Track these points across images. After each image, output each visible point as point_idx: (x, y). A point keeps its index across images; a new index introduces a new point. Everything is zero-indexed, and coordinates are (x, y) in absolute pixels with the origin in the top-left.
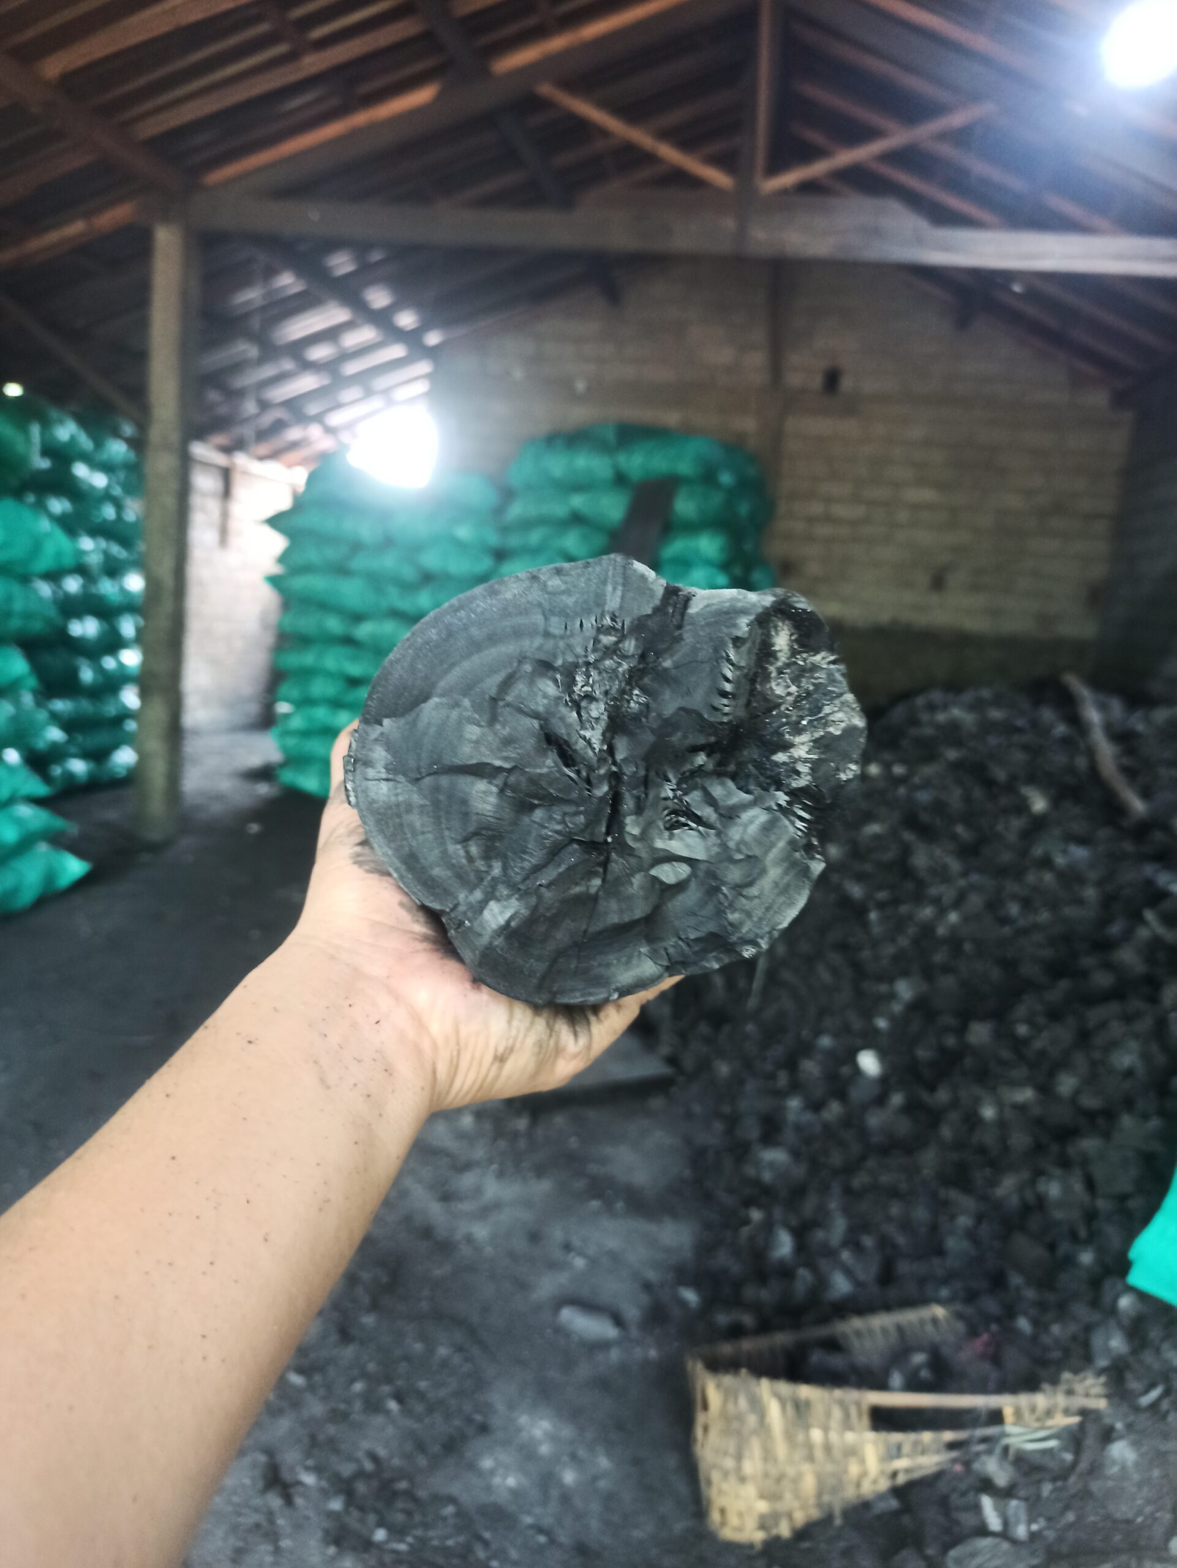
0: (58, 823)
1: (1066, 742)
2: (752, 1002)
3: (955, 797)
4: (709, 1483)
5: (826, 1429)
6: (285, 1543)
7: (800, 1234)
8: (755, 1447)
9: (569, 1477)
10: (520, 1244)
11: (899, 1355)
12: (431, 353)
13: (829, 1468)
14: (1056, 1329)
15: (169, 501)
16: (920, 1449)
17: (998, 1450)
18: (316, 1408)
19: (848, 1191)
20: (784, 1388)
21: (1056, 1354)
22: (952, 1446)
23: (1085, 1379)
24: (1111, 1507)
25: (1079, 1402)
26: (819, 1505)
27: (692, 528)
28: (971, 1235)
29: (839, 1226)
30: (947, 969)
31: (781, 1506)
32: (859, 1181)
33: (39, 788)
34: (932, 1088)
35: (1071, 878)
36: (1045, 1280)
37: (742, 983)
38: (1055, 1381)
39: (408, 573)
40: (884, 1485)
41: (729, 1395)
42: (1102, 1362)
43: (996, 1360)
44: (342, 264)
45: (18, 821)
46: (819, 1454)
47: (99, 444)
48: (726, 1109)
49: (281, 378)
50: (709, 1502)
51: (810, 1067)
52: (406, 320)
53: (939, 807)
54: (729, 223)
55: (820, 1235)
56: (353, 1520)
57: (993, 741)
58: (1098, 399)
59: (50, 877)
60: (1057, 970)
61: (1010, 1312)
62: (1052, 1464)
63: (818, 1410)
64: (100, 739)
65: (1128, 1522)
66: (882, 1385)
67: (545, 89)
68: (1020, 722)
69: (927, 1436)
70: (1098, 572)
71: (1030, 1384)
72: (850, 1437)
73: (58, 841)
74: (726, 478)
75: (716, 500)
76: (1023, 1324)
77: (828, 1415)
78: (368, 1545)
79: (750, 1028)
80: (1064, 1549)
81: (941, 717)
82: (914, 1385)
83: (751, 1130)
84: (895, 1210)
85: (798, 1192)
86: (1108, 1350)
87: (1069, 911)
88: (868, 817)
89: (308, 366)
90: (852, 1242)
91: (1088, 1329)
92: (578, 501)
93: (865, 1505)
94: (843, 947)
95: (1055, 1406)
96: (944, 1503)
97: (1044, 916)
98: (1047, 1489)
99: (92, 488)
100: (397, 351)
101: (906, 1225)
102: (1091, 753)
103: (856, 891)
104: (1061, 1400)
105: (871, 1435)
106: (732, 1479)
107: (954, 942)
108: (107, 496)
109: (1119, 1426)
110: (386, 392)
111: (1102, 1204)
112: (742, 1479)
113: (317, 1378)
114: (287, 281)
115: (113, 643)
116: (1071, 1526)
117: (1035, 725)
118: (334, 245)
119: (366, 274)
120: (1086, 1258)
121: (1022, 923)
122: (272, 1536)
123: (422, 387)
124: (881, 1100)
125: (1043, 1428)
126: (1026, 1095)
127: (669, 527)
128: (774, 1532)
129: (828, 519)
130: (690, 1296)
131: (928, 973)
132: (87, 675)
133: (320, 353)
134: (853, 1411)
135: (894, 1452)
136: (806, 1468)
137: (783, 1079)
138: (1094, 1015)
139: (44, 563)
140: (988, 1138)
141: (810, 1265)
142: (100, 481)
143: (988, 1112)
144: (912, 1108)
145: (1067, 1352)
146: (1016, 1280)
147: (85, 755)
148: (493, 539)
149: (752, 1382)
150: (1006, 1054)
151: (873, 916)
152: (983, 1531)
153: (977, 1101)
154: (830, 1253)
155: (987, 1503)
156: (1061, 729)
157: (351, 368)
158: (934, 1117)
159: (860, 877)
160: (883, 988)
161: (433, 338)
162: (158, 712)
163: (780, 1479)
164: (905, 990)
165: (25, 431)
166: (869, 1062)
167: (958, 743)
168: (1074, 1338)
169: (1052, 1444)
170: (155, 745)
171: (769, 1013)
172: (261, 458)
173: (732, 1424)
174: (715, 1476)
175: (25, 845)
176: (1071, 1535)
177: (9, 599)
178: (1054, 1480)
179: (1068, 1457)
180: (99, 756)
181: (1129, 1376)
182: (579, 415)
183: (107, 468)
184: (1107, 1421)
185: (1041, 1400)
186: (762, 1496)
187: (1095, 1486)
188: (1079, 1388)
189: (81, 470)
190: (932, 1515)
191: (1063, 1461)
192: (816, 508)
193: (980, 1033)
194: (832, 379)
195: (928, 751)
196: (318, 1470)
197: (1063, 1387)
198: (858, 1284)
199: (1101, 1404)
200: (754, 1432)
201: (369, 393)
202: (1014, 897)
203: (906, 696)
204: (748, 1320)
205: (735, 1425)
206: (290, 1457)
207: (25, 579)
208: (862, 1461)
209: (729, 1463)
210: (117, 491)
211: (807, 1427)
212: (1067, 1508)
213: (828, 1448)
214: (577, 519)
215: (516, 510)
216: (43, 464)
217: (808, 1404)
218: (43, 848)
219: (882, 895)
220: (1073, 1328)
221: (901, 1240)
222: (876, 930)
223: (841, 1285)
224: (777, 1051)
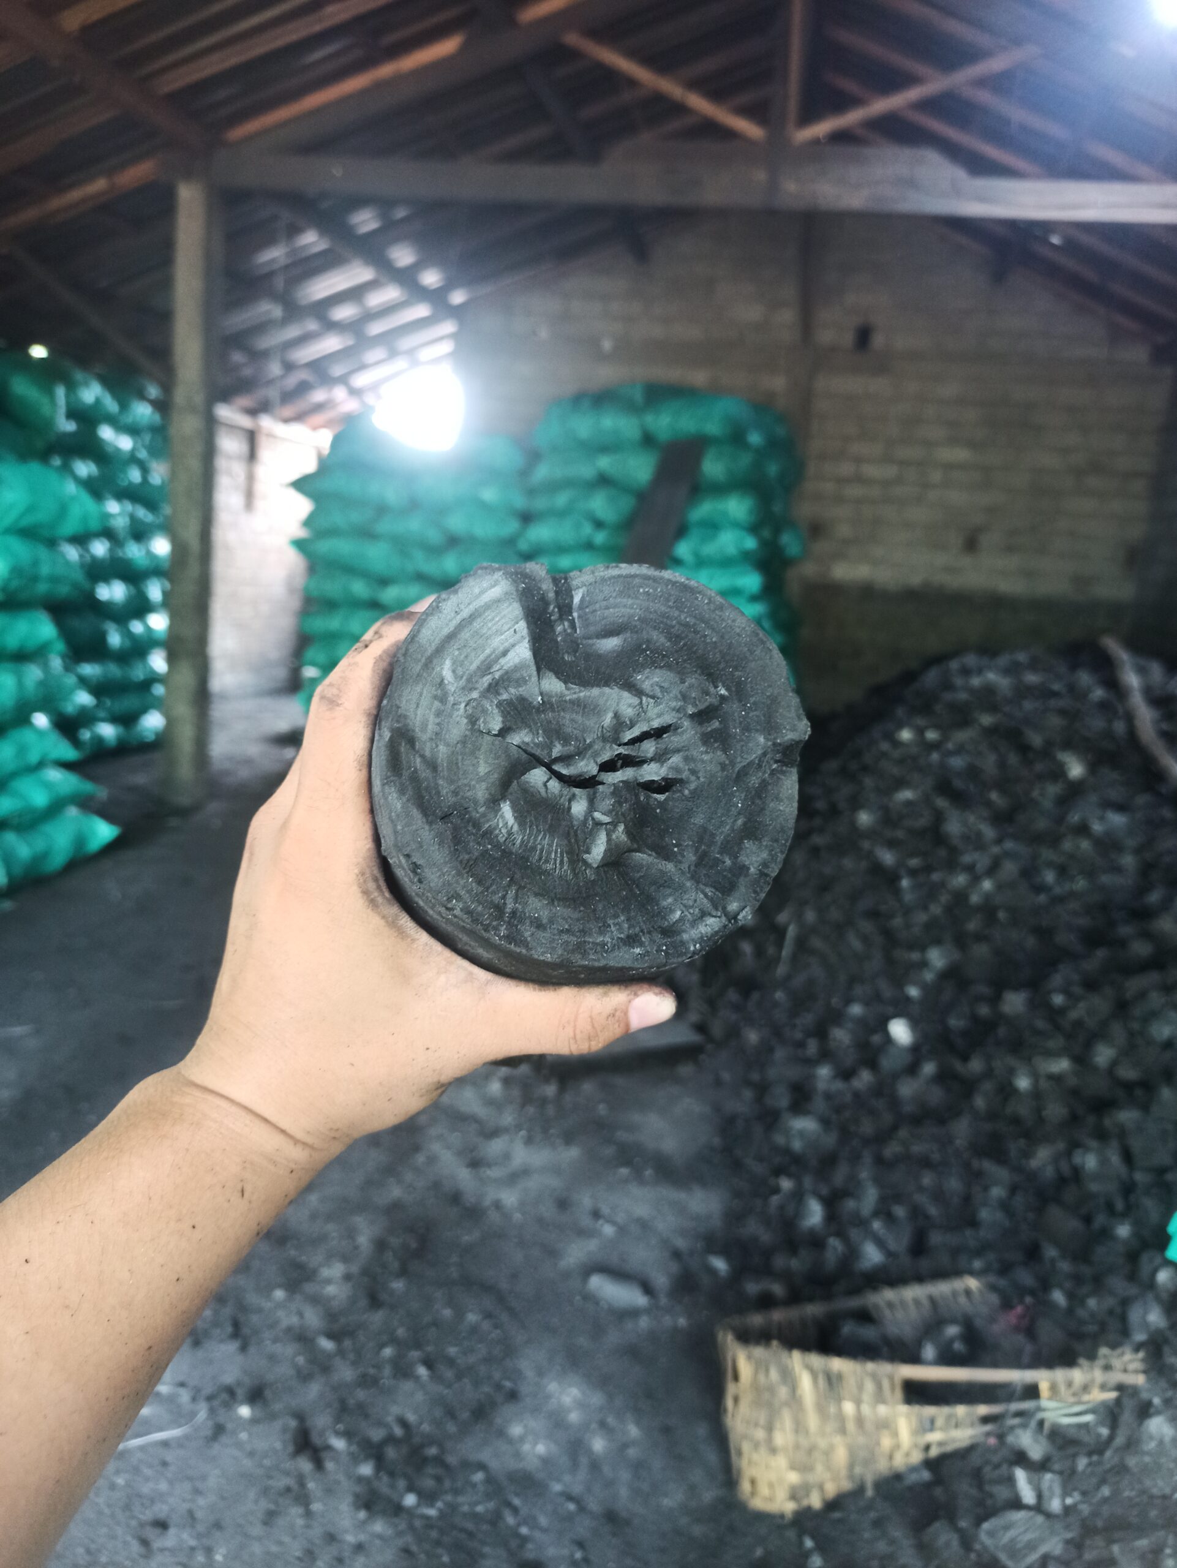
0: (88, 787)
1: (1104, 706)
2: (781, 970)
3: (989, 763)
4: (740, 1453)
5: (858, 1402)
6: (316, 1507)
7: (831, 1203)
8: (786, 1419)
9: (599, 1445)
10: (548, 1210)
11: (932, 1326)
12: (456, 312)
13: (861, 1440)
14: (1092, 1303)
15: (194, 464)
16: (953, 1422)
17: (1033, 1424)
18: (346, 1373)
19: (879, 1161)
20: (816, 1360)
21: (1092, 1328)
22: (986, 1420)
23: (1123, 1354)
24: (1148, 1483)
25: (1117, 1377)
26: (851, 1477)
27: (720, 490)
28: (1005, 1206)
29: (870, 1197)
30: (979, 938)
31: (812, 1478)
32: (891, 1150)
33: (68, 752)
34: (965, 1058)
35: (1108, 845)
36: (1081, 1253)
37: (771, 950)
38: (1092, 1357)
39: (434, 536)
40: (917, 1457)
41: (760, 1366)
42: (1140, 1337)
43: (1030, 1332)
44: (365, 221)
45: (48, 785)
46: (851, 1426)
47: (124, 406)
48: (755, 1076)
49: (305, 339)
50: (739, 1472)
51: (841, 1036)
52: (431, 278)
53: (973, 773)
54: (760, 176)
55: (850, 1204)
56: (383, 1486)
57: (1028, 705)
58: (1137, 354)
59: (80, 841)
60: (1093, 939)
61: (1046, 1285)
62: (1086, 1438)
63: (850, 1383)
64: (128, 703)
65: (1164, 1497)
66: (915, 1359)
67: (572, 39)
68: (1056, 687)
69: (961, 1410)
70: (1136, 532)
71: (1066, 1358)
72: (883, 1410)
73: (87, 804)
74: (755, 438)
75: (745, 460)
76: (1058, 1297)
77: (860, 1387)
78: (398, 1510)
79: (779, 995)
80: (1100, 1524)
81: (976, 682)
82: (947, 1358)
83: (781, 1098)
84: (927, 1179)
85: (828, 1162)
86: (1145, 1324)
87: (1106, 879)
88: (900, 783)
89: (332, 326)
90: (883, 1211)
91: (1125, 1303)
92: (604, 463)
93: (898, 1477)
94: (874, 914)
95: (1093, 1381)
96: (977, 1476)
97: (1080, 884)
98: (1082, 1463)
99: (118, 450)
100: (421, 311)
101: (938, 1196)
102: (1130, 718)
103: (887, 857)
104: (1098, 1375)
105: (904, 1408)
106: (763, 1451)
107: (988, 910)
108: (132, 459)
109: (1157, 1401)
110: (411, 352)
111: (1139, 1177)
112: (773, 1451)
113: (347, 1343)
114: (311, 240)
115: (140, 607)
116: (1105, 1500)
117: (1072, 689)
118: (358, 202)
119: (390, 232)
120: (1123, 1231)
121: (1058, 890)
122: (303, 1499)
123: (447, 347)
124: (912, 1070)
125: (1079, 1403)
126: (1062, 1065)
127: (698, 489)
128: (805, 1503)
129: (859, 479)
130: (720, 1264)
131: (961, 941)
132: (115, 639)
133: (344, 313)
134: (886, 1384)
135: (928, 1425)
136: (838, 1440)
137: (812, 1047)
138: (1134, 985)
139: (70, 526)
140: (1024, 1110)
141: (841, 1234)
142: (125, 443)
143: (1023, 1083)
144: (943, 1077)
145: (1103, 1327)
146: (1051, 1252)
147: (114, 719)
148: (519, 502)
149: (784, 1354)
150: (1040, 1024)
151: (905, 883)
152: (1016, 1504)
153: (1011, 1072)
154: (862, 1223)
155: (1021, 1476)
156: (1099, 693)
157: (376, 328)
158: (967, 1087)
159: (891, 844)
160: (915, 956)
161: (458, 297)
162: (186, 677)
163: (811, 1450)
164: (937, 958)
165: (51, 394)
166: (900, 1031)
167: (993, 708)
168: (1111, 1312)
169: (1088, 1418)
170: (184, 710)
171: (799, 980)
172: (286, 421)
173: (763, 1396)
174: (746, 1447)
175: (55, 809)
176: (1106, 1510)
177: (36, 563)
178: (1090, 1454)
179: (1105, 1431)
180: (127, 720)
181: (1166, 1350)
182: (607, 374)
183: (133, 431)
184: (1145, 1396)
185: (1077, 1375)
186: (793, 1467)
187: (1132, 1462)
188: (1117, 1363)
189: (106, 433)
190: (965, 1488)
191: (1099, 1435)
192: (846, 469)
193: (1014, 1002)
194: (863, 336)
195: (962, 717)
196: (348, 1435)
197: (1100, 1362)
198: (889, 1254)
199: (1140, 1380)
200: (786, 1404)
201: (393, 353)
202: (1050, 864)
203: (939, 659)
204: (778, 1289)
205: (766, 1396)
206: (321, 1421)
207: (52, 543)
208: (895, 1434)
209: (760, 1434)
210: (143, 454)
211: (839, 1400)
212: (1103, 1481)
213: (860, 1421)
214: (604, 481)
215: (542, 472)
216: (69, 426)
217: (840, 1376)
218: (73, 812)
219: (914, 862)
220: (1110, 1302)
221: (933, 1211)
222: (908, 897)
223: (872, 1255)
224: (808, 1019)
